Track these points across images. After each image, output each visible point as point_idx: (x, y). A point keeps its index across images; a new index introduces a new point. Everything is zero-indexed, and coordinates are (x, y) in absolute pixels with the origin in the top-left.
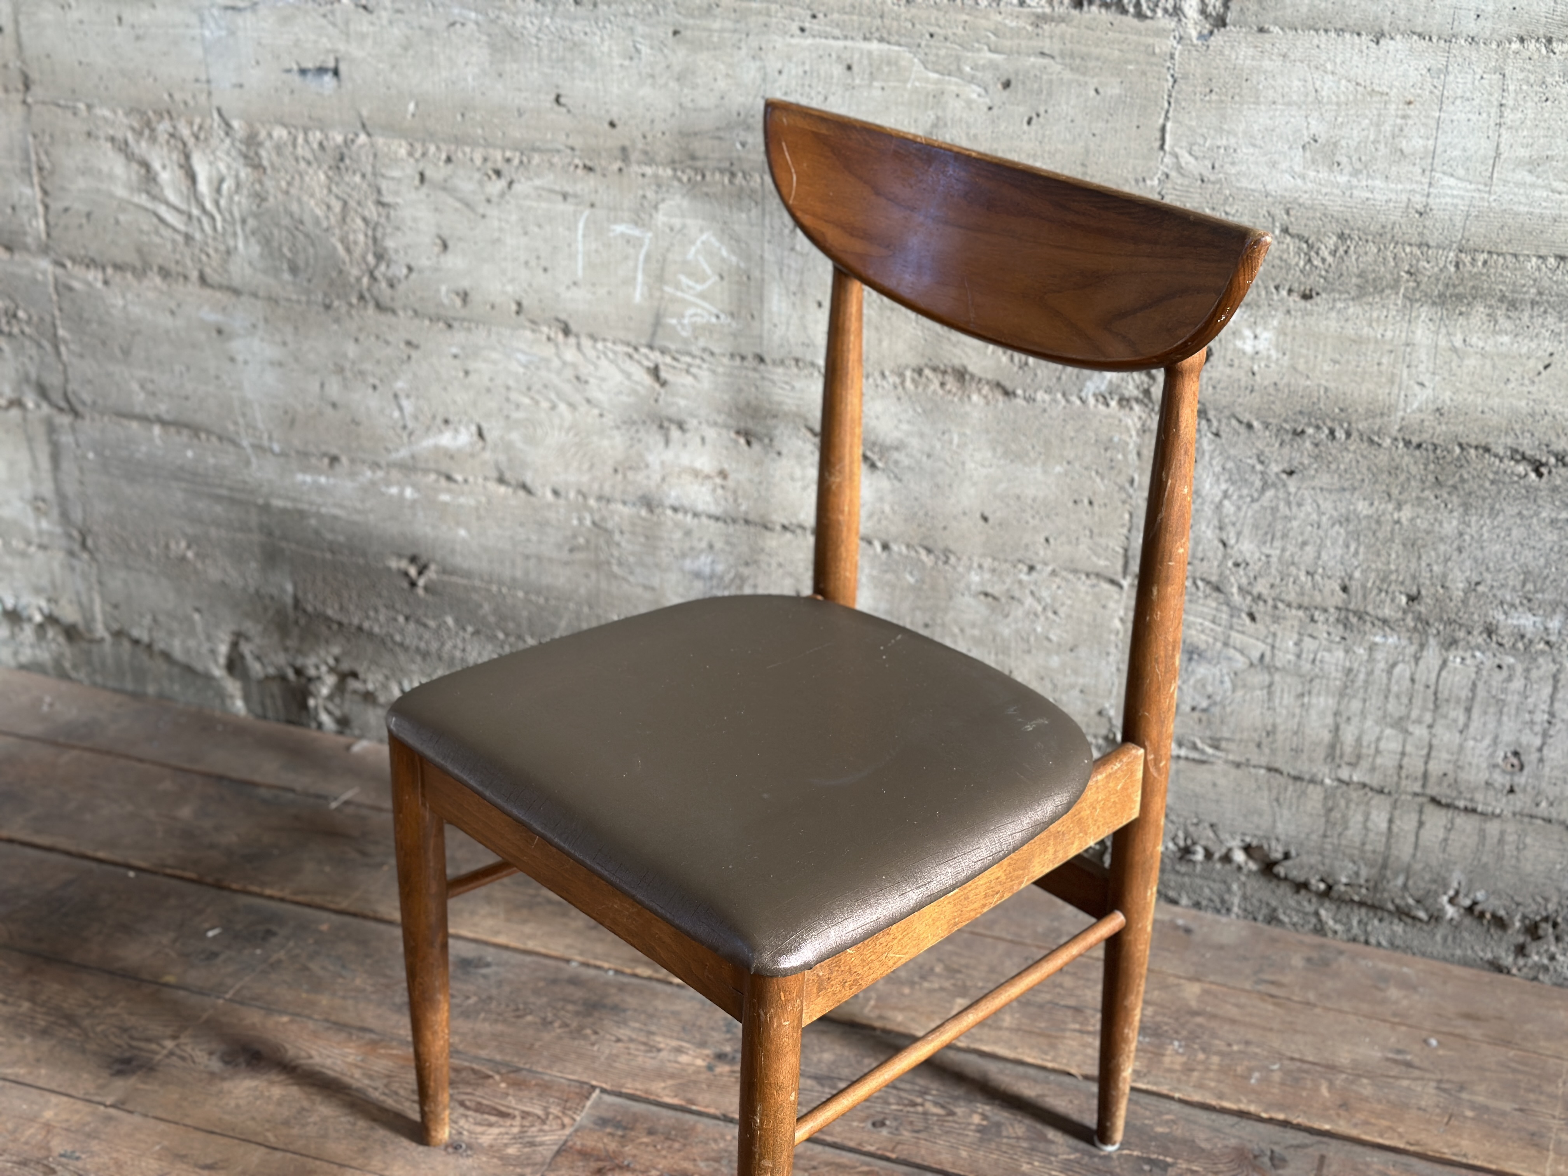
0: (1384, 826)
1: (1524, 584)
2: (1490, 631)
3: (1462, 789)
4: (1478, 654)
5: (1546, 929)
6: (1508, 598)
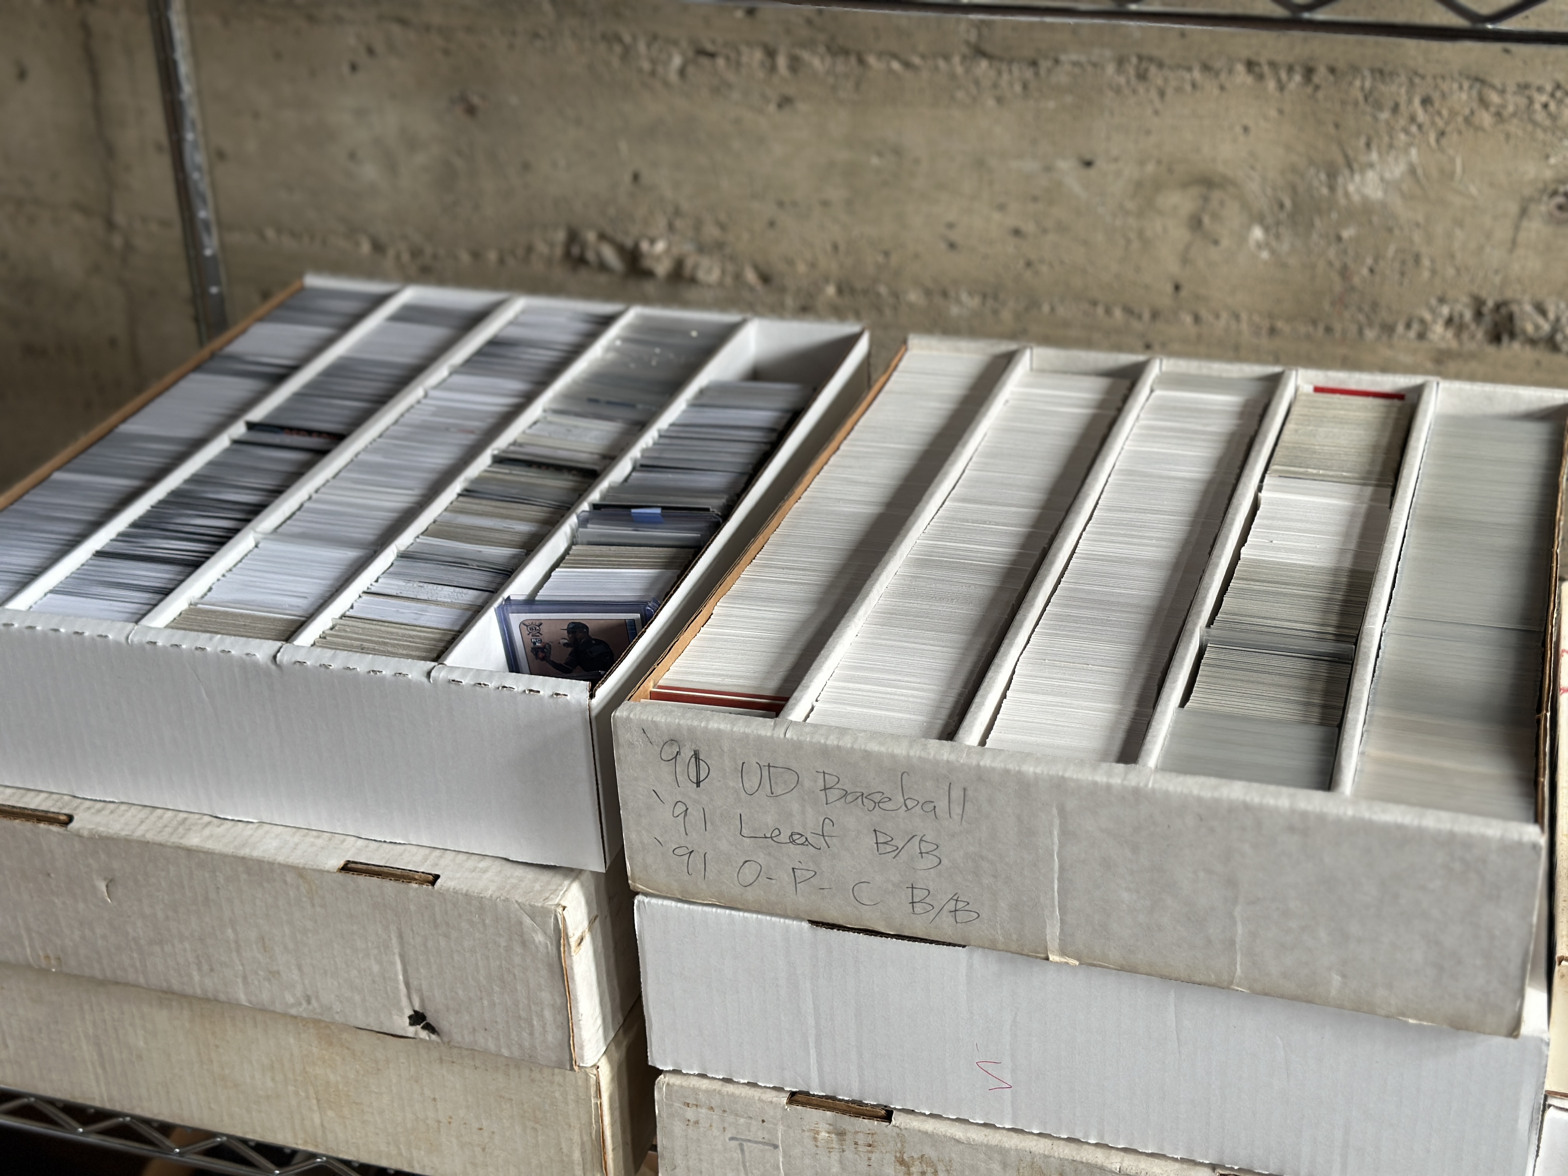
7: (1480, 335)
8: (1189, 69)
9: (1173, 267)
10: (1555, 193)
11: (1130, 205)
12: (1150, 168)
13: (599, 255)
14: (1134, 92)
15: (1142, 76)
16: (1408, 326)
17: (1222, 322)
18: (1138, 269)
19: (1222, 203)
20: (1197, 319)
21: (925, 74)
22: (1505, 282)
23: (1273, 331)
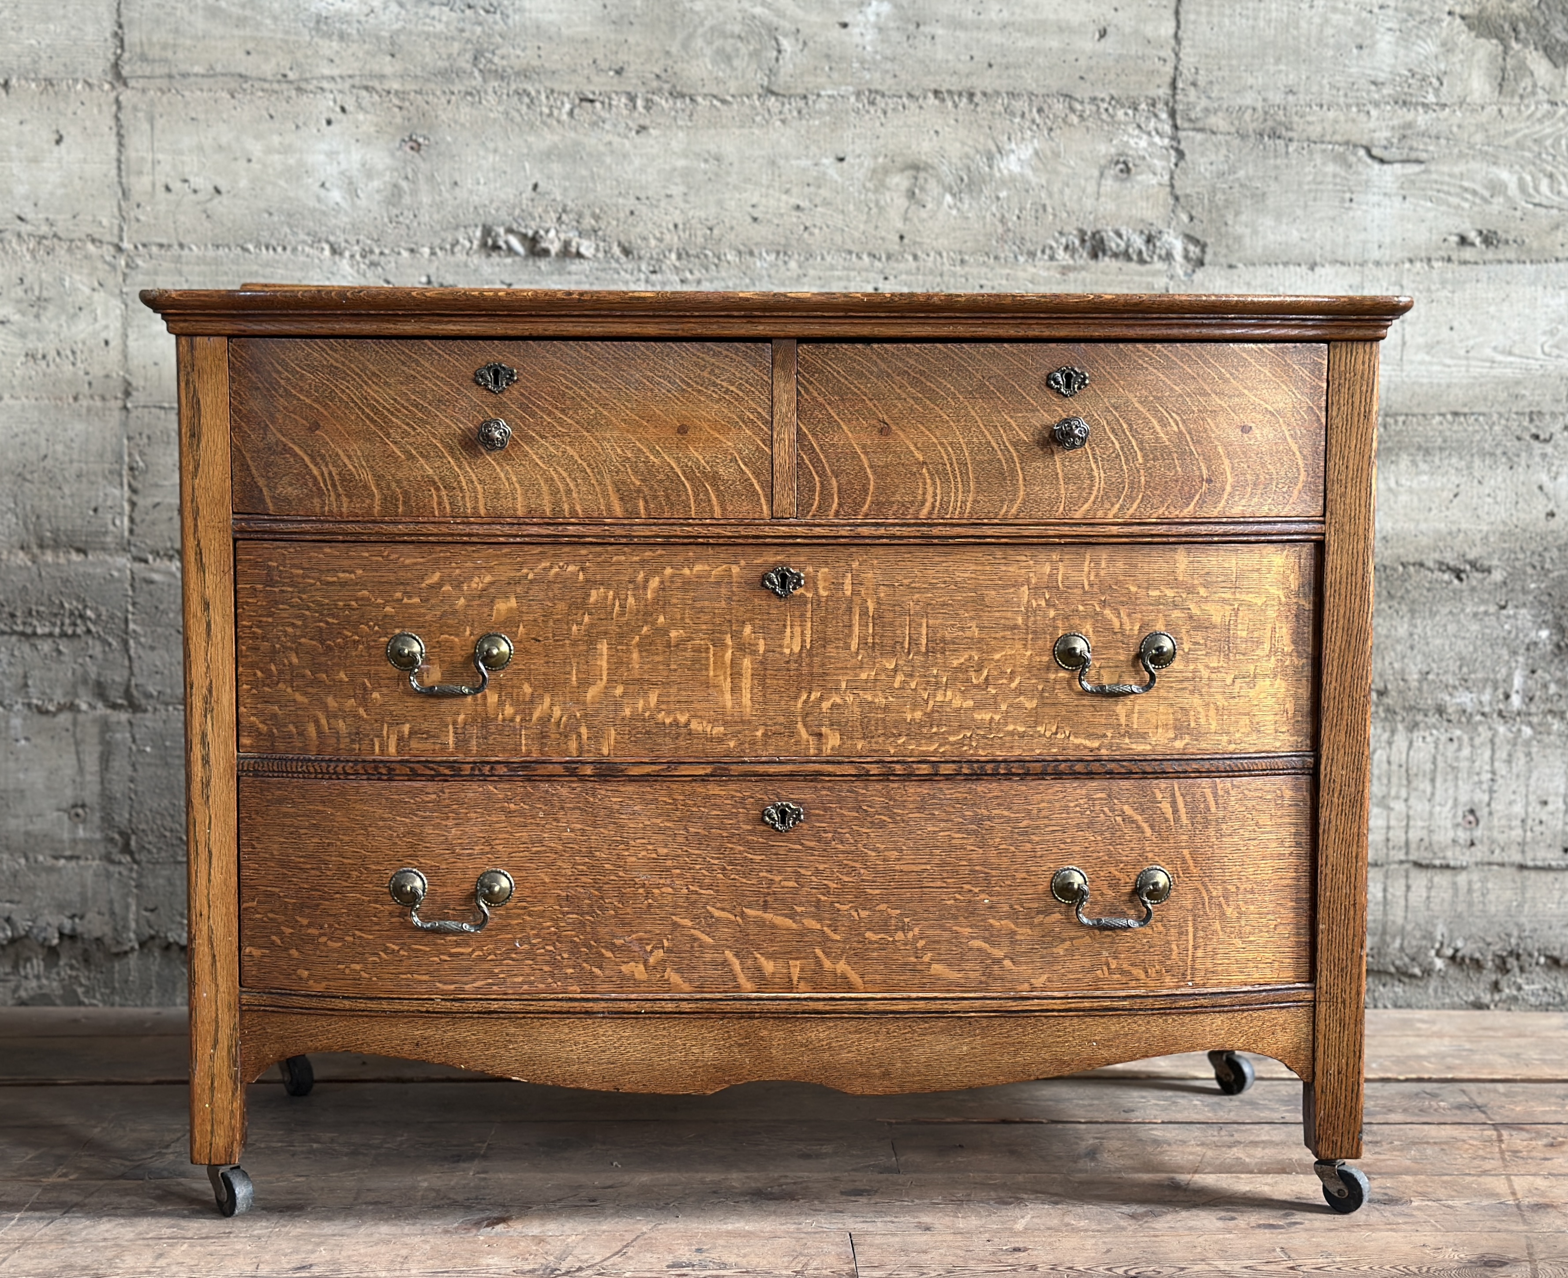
0: (1380, 895)
1: (1460, 668)
2: (1440, 710)
3: (1436, 849)
4: (1434, 732)
5: (1512, 962)
6: (1451, 682)
7: (1085, 255)
8: (900, 97)
9: (899, 225)
10: (1117, 162)
11: (869, 185)
12: (881, 160)
13: (507, 242)
14: (868, 112)
15: (872, 103)
16: (1043, 252)
17: (931, 259)
18: (876, 227)
19: (926, 180)
20: (915, 257)
21: (735, 106)
22: (1096, 219)
23: (962, 261)
